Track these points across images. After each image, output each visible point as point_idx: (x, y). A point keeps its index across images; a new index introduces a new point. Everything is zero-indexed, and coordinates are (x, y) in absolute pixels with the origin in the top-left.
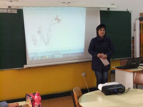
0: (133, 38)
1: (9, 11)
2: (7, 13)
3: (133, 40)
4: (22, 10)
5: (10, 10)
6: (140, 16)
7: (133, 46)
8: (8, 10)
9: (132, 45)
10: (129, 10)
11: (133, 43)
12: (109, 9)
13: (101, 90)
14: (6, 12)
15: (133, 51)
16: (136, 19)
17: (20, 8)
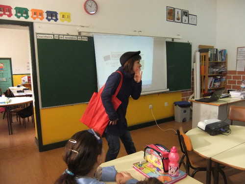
0: (193, 69)
1: (79, 39)
2: (77, 41)
3: (193, 72)
4: (93, 38)
5: (80, 37)
6: (199, 48)
7: (193, 78)
8: (78, 37)
9: (192, 76)
10: (189, 42)
11: (193, 75)
12: (173, 39)
13: (204, 129)
14: (76, 39)
15: (193, 82)
16: (196, 51)
17: (91, 35)
